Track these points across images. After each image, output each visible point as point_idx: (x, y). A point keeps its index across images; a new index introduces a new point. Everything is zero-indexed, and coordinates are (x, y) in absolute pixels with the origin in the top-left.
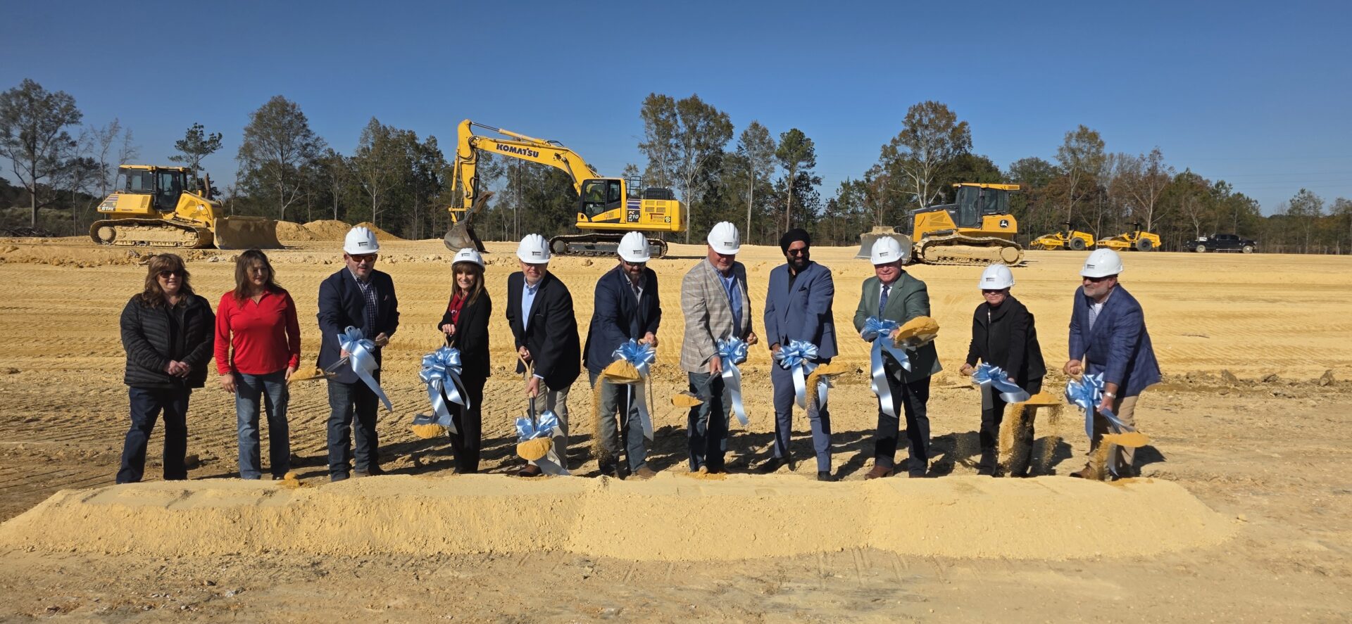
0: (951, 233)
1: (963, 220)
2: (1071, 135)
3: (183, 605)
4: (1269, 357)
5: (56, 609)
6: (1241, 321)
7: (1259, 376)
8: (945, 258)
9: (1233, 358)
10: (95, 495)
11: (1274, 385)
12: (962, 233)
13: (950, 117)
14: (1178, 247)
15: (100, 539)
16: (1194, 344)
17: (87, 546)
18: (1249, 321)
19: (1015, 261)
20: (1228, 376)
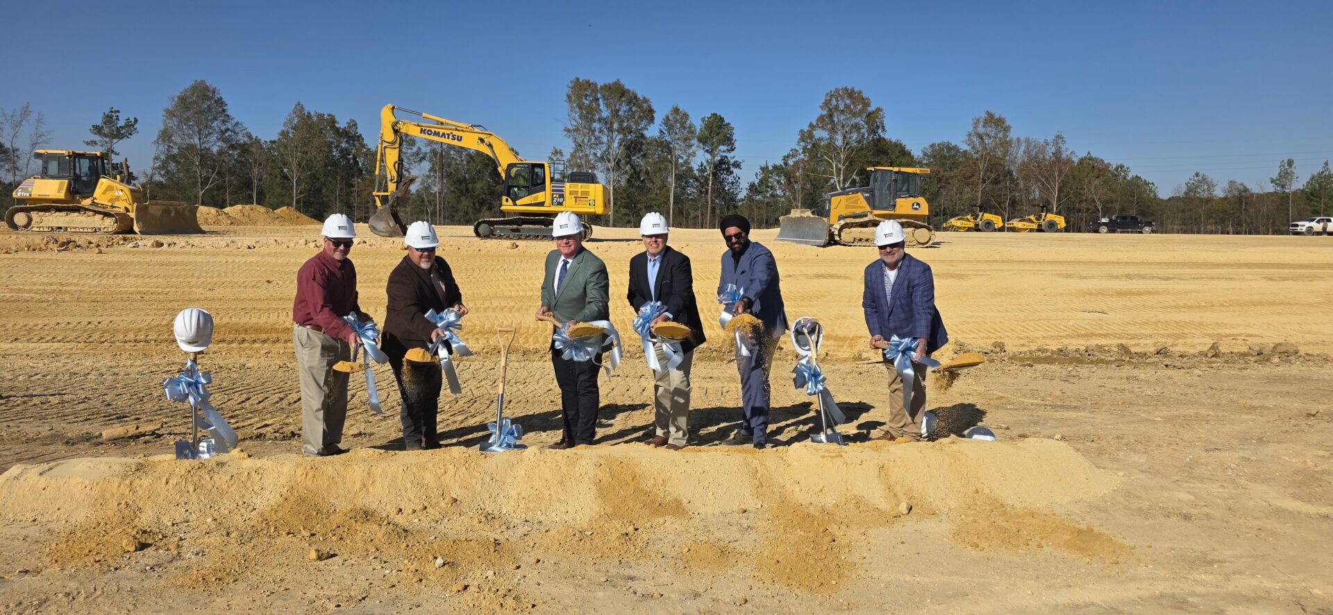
0: (866, 216)
1: (877, 203)
2: (978, 120)
3: (147, 565)
4: (1163, 332)
5: (26, 572)
6: (1138, 298)
7: (1153, 349)
8: (860, 240)
9: (1130, 332)
10: (51, 469)
11: (1165, 357)
12: (876, 215)
13: (866, 103)
14: (1083, 229)
15: (59, 509)
16: (1094, 320)
17: (47, 516)
18: (1144, 298)
19: (927, 242)
20: (1124, 349)
